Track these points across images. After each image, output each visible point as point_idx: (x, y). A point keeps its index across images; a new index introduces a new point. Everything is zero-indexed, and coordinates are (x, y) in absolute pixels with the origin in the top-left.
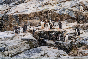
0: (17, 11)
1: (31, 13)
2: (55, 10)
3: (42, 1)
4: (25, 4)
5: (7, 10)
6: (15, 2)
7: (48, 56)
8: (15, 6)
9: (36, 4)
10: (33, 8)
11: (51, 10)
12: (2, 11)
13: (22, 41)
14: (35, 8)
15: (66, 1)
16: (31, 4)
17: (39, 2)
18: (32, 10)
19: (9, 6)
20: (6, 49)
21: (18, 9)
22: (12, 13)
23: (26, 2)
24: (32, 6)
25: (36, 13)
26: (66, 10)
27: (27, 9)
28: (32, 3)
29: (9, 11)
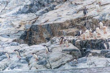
0: (48, 21)
1: (65, 21)
2: (94, 16)
3: (76, 7)
4: (56, 12)
5: (35, 20)
6: (42, 9)
7: (96, 65)
8: (44, 15)
9: (69, 10)
10: (67, 15)
11: (89, 16)
12: (29, 21)
13: (64, 52)
14: (69, 15)
15: (105, 5)
16: (62, 11)
17: (72, 7)
18: (67, 18)
19: (37, 15)
20: (48, 62)
21: (48, 17)
22: (41, 22)
23: (56, 9)
24: (65, 13)
25: (71, 21)
26: (107, 15)
27: (60, 17)
28: (63, 9)
29: (37, 20)
